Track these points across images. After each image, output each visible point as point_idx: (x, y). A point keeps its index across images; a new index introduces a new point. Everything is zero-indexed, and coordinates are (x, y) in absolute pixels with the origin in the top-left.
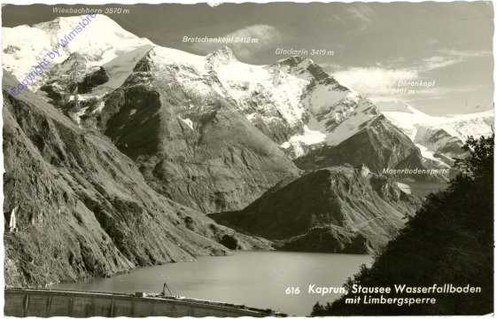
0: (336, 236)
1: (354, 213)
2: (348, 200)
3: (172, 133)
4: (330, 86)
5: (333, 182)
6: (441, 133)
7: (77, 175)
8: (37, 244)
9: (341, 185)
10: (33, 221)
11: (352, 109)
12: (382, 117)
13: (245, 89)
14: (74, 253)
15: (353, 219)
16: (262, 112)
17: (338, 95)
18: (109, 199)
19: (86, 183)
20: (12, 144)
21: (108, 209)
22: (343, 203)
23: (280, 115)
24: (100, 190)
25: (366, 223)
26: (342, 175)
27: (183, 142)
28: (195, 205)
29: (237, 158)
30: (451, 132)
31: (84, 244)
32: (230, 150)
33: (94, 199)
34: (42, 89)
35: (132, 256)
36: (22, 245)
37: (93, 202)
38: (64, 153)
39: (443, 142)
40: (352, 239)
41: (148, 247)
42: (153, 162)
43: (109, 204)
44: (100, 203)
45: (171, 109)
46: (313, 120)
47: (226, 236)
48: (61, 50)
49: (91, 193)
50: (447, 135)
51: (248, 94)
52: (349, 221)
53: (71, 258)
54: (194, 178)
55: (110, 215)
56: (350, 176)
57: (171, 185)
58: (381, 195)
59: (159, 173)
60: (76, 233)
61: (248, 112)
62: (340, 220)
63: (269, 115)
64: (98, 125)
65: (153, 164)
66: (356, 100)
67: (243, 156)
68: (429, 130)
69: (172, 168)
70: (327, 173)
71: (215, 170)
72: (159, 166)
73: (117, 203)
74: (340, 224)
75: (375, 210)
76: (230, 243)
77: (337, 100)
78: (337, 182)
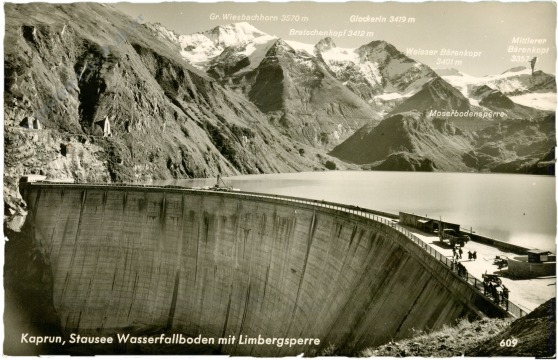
0: (408, 159)
1: (421, 144)
2: (416, 135)
3: (292, 95)
4: (401, 60)
5: (405, 122)
6: (485, 87)
7: (204, 109)
8: (130, 148)
9: (411, 124)
10: (130, 128)
11: (417, 75)
12: (440, 78)
13: (341, 65)
14: (173, 158)
15: (420, 148)
16: (353, 80)
17: (407, 66)
18: (228, 126)
19: (210, 114)
20: (119, 66)
21: (225, 132)
22: (413, 137)
23: (366, 81)
24: (222, 119)
25: (430, 151)
26: (411, 118)
27: (299, 101)
28: (308, 142)
29: (337, 110)
30: (493, 86)
31: (185, 152)
32: (331, 104)
33: (215, 125)
34: (208, 72)
35: (243, 168)
36: (112, 148)
37: (213, 127)
38: (195, 93)
39: (486, 94)
40: (420, 161)
41: (259, 163)
42: (279, 115)
43: (227, 129)
44: (219, 128)
45: (291, 80)
46: (389, 84)
47: (328, 162)
48: (220, 47)
49: (214, 122)
50: (489, 89)
51: (343, 68)
52: (417, 149)
53: (169, 162)
54: (306, 125)
55: (226, 137)
56: (417, 118)
57: (291, 129)
58: (441, 131)
59: (283, 122)
60: (179, 143)
61: (343, 80)
62: (411, 149)
63: (358, 82)
64: (243, 92)
65: (280, 117)
66: (420, 68)
67: (340, 109)
68: (475, 87)
69: (291, 118)
70: (401, 117)
71: (321, 119)
72: (283, 117)
73: (234, 129)
74: (411, 151)
75: (436, 142)
76: (331, 166)
77: (406, 70)
78: (408, 123)
